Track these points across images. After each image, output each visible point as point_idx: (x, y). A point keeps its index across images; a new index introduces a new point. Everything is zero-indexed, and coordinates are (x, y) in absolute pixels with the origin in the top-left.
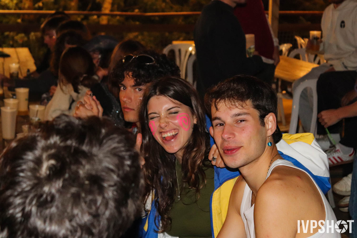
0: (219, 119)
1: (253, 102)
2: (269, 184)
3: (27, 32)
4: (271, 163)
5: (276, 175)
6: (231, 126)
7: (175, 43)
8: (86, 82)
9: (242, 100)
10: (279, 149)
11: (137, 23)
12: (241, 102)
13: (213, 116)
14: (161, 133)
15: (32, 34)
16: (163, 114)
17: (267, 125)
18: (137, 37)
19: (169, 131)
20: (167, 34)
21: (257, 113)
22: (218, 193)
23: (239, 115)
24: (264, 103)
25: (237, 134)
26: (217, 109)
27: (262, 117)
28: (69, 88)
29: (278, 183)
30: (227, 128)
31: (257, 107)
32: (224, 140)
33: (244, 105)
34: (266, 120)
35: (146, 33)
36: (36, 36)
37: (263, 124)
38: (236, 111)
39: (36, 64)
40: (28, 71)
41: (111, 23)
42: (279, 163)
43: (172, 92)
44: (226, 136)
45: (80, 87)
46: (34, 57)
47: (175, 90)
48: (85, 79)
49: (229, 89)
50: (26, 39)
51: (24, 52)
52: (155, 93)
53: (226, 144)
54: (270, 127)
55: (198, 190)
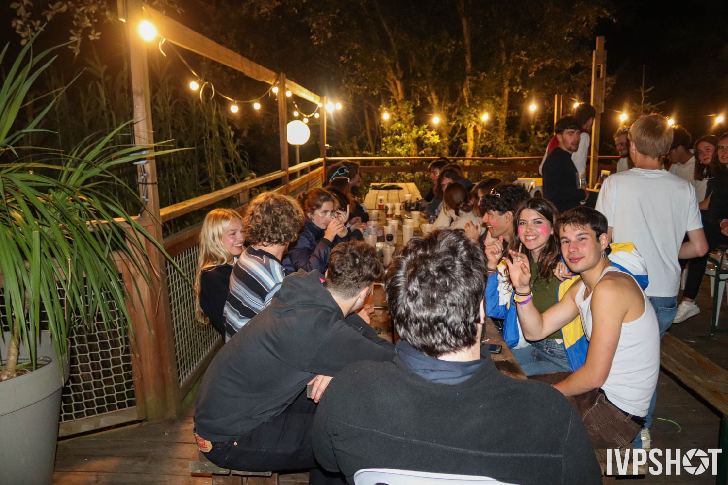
0: (566, 238)
1: (591, 225)
2: (603, 283)
3: (413, 172)
4: (603, 269)
5: (607, 277)
6: (575, 242)
7: (519, 179)
8: (465, 208)
9: (583, 224)
10: (610, 259)
11: (492, 165)
12: (582, 225)
13: (561, 236)
14: (526, 236)
15: (417, 173)
16: (530, 222)
17: (601, 242)
18: (491, 175)
19: (532, 236)
20: (513, 172)
21: (594, 233)
22: (563, 285)
23: (581, 235)
24: (599, 226)
25: (579, 248)
26: (564, 231)
27: (598, 236)
28: (452, 212)
29: (609, 282)
30: (572, 245)
31: (594, 229)
32: (570, 253)
33: (585, 228)
34: (600, 238)
35: (497, 172)
36: (419, 174)
37: (599, 241)
38: (578, 232)
39: (422, 194)
40: (418, 199)
41: (472, 165)
42: (610, 269)
43: (540, 209)
44: (571, 250)
45: (460, 212)
46: (420, 189)
47: (542, 208)
48: (464, 205)
49: (573, 216)
50: (412, 176)
51: (412, 186)
52: (528, 207)
53: (571, 256)
54: (604, 243)
55: (548, 282)
